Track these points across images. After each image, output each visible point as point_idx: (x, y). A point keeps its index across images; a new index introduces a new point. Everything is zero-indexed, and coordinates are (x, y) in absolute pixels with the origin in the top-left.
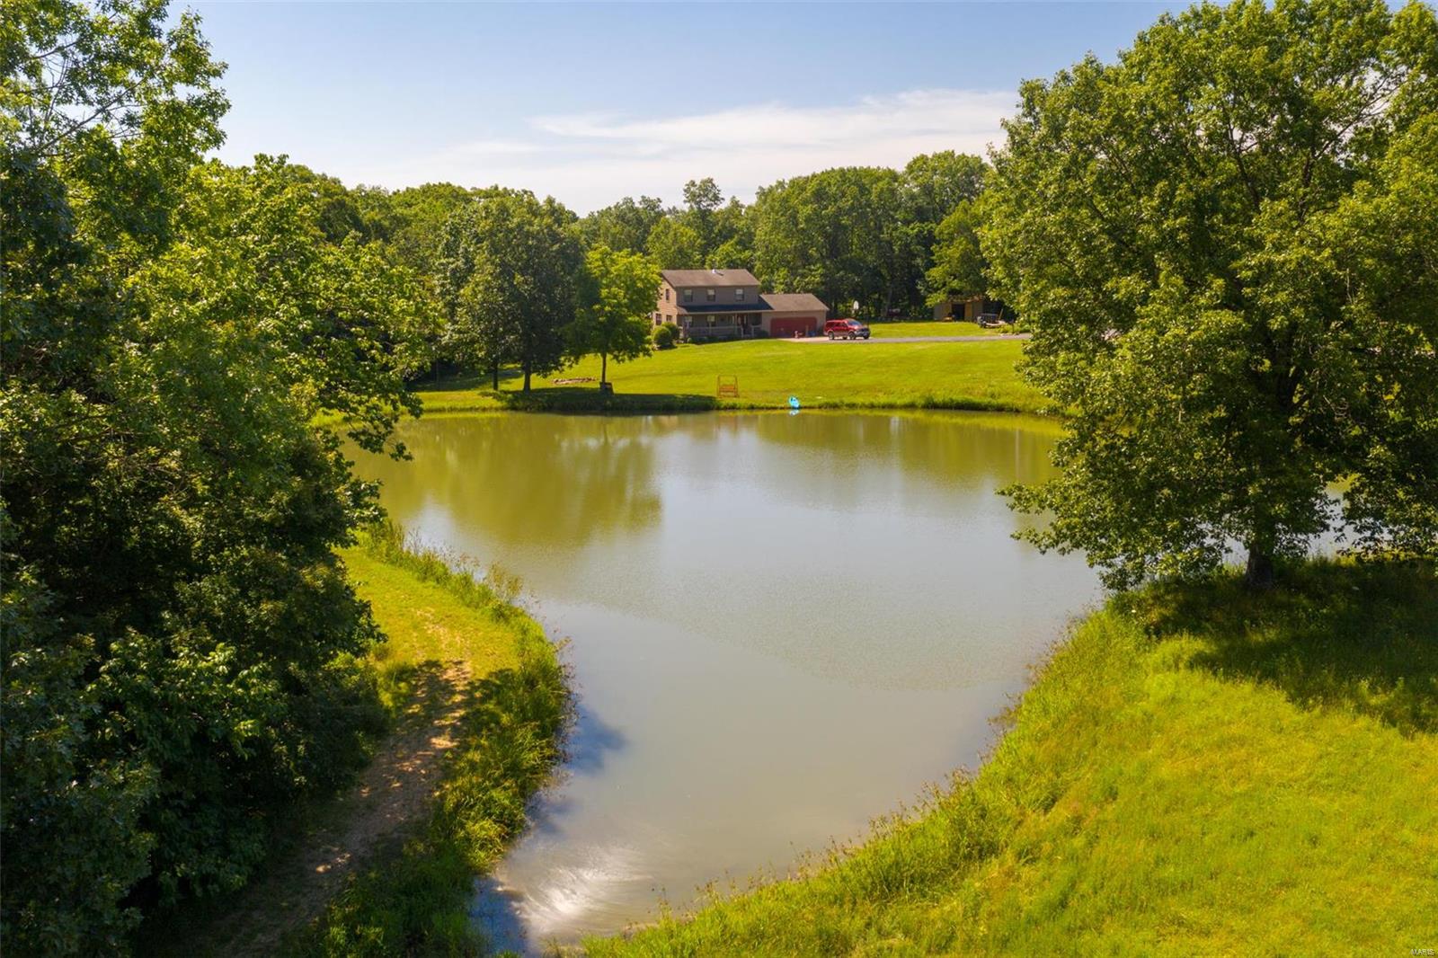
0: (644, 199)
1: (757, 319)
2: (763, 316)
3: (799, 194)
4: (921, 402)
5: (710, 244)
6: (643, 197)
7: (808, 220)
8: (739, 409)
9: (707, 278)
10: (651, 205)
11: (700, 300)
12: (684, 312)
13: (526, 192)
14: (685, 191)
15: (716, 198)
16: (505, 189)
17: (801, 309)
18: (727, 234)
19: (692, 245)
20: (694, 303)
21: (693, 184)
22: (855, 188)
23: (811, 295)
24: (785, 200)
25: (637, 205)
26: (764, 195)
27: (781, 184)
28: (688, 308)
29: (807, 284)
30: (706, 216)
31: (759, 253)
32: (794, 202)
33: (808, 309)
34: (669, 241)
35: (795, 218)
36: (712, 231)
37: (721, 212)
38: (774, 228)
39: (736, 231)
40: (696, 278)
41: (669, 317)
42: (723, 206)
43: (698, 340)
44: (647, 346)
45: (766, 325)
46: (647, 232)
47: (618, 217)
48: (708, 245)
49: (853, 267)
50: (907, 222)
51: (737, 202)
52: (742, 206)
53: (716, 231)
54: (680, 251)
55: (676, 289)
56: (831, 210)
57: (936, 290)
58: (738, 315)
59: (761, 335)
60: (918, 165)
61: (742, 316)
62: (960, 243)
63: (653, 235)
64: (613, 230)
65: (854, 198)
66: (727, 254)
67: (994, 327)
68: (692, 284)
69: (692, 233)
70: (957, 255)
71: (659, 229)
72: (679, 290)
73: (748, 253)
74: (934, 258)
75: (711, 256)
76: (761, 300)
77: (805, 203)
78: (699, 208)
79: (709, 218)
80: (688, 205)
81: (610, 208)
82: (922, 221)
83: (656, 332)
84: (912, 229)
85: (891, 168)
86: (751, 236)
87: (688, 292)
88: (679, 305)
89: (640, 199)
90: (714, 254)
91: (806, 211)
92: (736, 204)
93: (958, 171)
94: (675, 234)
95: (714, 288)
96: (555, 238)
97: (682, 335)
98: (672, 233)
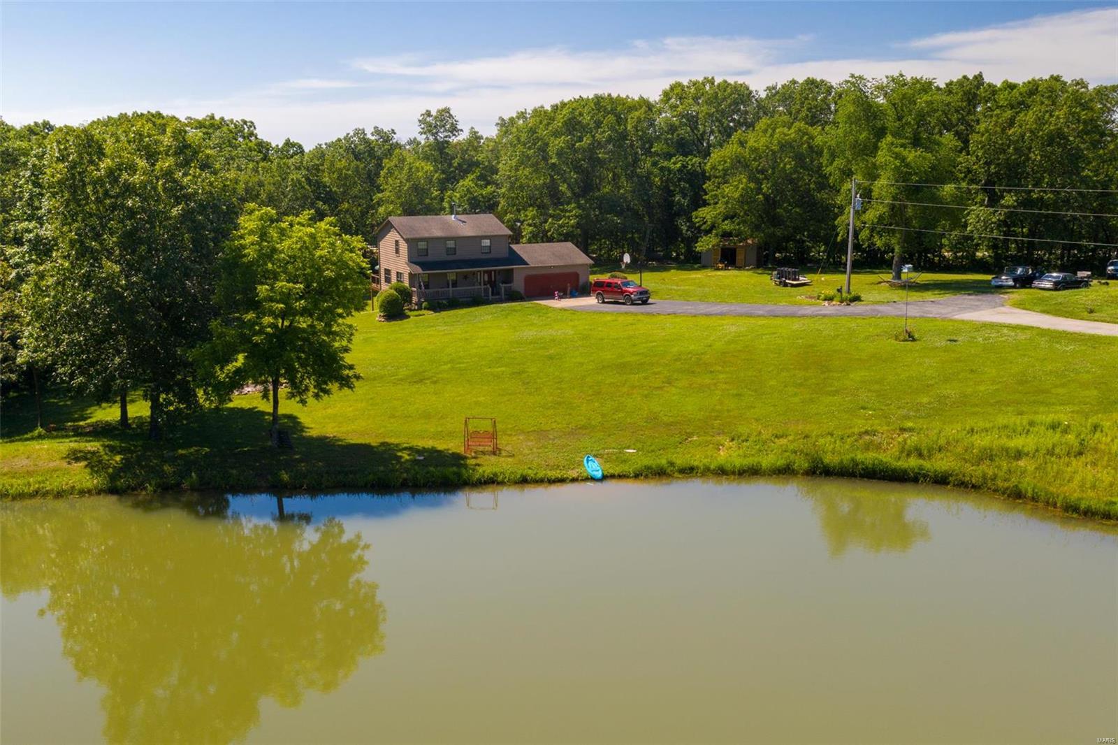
0: (377, 131)
1: (508, 277)
2: (514, 271)
3: (548, 124)
4: (802, 463)
5: (449, 179)
6: (375, 128)
7: (560, 154)
8: (502, 483)
9: (446, 225)
10: (385, 137)
11: (436, 255)
12: (418, 270)
13: (245, 122)
14: (420, 121)
15: (454, 129)
16: (222, 119)
17: (561, 263)
18: (468, 166)
19: (430, 180)
20: (430, 258)
21: (428, 114)
22: (611, 118)
23: (570, 245)
24: (533, 131)
25: (369, 136)
26: (506, 126)
27: (522, 115)
28: (424, 265)
29: (561, 226)
30: (445, 148)
31: (503, 190)
32: (542, 132)
33: (570, 262)
34: (403, 176)
35: (544, 151)
36: (450, 165)
37: (459, 143)
38: (521, 163)
39: (477, 164)
40: (432, 227)
41: (399, 275)
42: (463, 137)
43: (437, 305)
44: (346, 372)
45: (518, 284)
46: (379, 166)
47: (347, 149)
48: (447, 180)
49: (611, 206)
50: (668, 156)
51: (476, 133)
52: (481, 138)
53: (456, 164)
54: (416, 188)
55: (407, 241)
56: (586, 141)
57: (708, 232)
58: (485, 272)
59: (513, 297)
60: (676, 93)
61: (489, 273)
62: (740, 181)
63: (385, 171)
64: (338, 165)
65: (612, 129)
66: (468, 190)
67: (793, 286)
68: (427, 235)
69: (429, 167)
70: (737, 195)
71: (393, 164)
72: (411, 242)
73: (490, 189)
74: (707, 197)
75: (449, 192)
76: (512, 252)
77: (556, 134)
78: (436, 139)
79: (447, 150)
80: (424, 136)
81: (339, 140)
82: (685, 154)
83: (385, 294)
84: (674, 164)
85: (645, 97)
86: (495, 171)
87: (422, 245)
88: (412, 261)
89: (373, 130)
90: (453, 190)
91: (558, 143)
92: (475, 136)
93: (724, 99)
94: (411, 168)
95: (456, 239)
96: (177, 193)
97: (415, 299)
98: (406, 168)
